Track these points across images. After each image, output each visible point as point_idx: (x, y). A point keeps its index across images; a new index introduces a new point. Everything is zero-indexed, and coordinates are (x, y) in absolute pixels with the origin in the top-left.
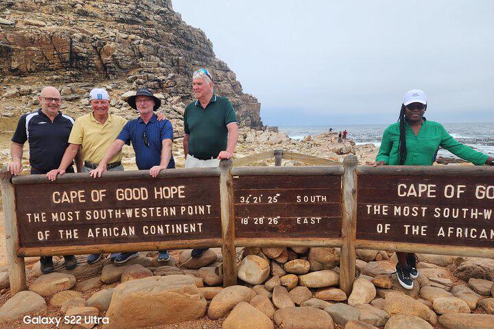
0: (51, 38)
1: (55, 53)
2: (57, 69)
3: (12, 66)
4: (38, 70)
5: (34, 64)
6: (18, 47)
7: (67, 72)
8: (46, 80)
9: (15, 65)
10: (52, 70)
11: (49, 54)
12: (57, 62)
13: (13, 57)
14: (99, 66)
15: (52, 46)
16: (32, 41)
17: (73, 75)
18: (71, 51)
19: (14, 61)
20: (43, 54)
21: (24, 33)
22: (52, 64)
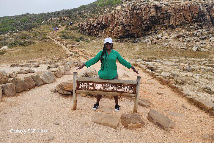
0: (189, 7)
1: (191, 14)
2: (190, 23)
3: (170, 24)
4: (181, 24)
5: (179, 22)
6: (173, 14)
7: (195, 24)
8: (186, 29)
9: (171, 23)
10: (187, 24)
11: (187, 16)
12: (190, 19)
13: (171, 19)
14: (210, 19)
15: (189, 11)
16: (179, 10)
17: (198, 25)
18: (199, 12)
19: (171, 21)
20: (184, 16)
21: (175, 7)
22: (187, 20)
